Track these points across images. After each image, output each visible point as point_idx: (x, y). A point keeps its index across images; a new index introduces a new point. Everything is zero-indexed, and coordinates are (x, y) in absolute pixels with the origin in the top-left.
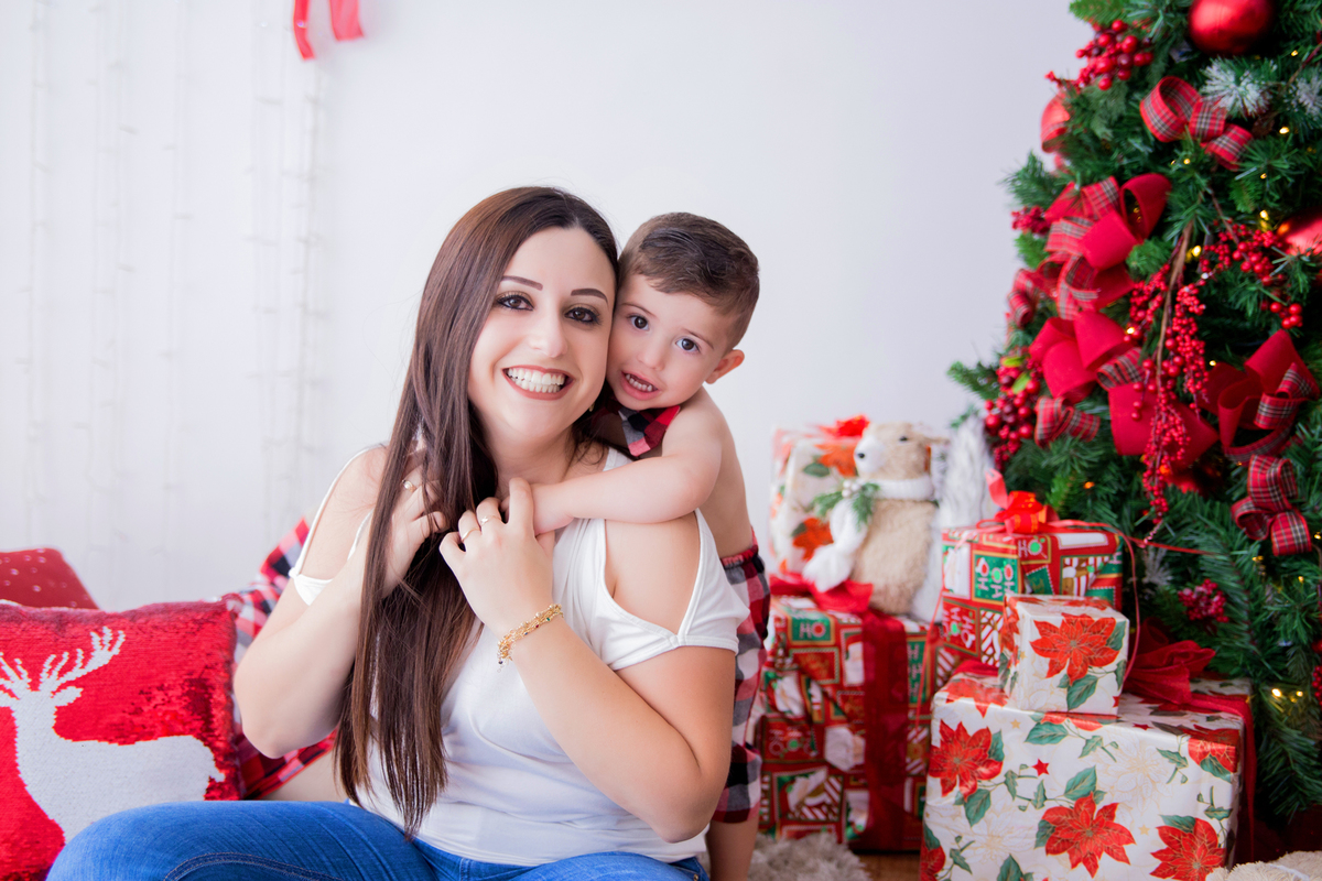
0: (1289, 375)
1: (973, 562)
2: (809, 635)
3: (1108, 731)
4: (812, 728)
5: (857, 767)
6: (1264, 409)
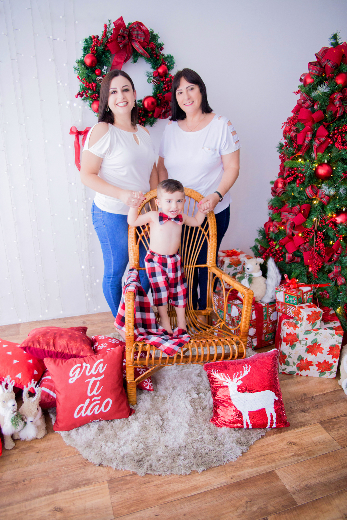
0: (340, 249)
1: (285, 295)
3: (319, 331)
6: (335, 256)
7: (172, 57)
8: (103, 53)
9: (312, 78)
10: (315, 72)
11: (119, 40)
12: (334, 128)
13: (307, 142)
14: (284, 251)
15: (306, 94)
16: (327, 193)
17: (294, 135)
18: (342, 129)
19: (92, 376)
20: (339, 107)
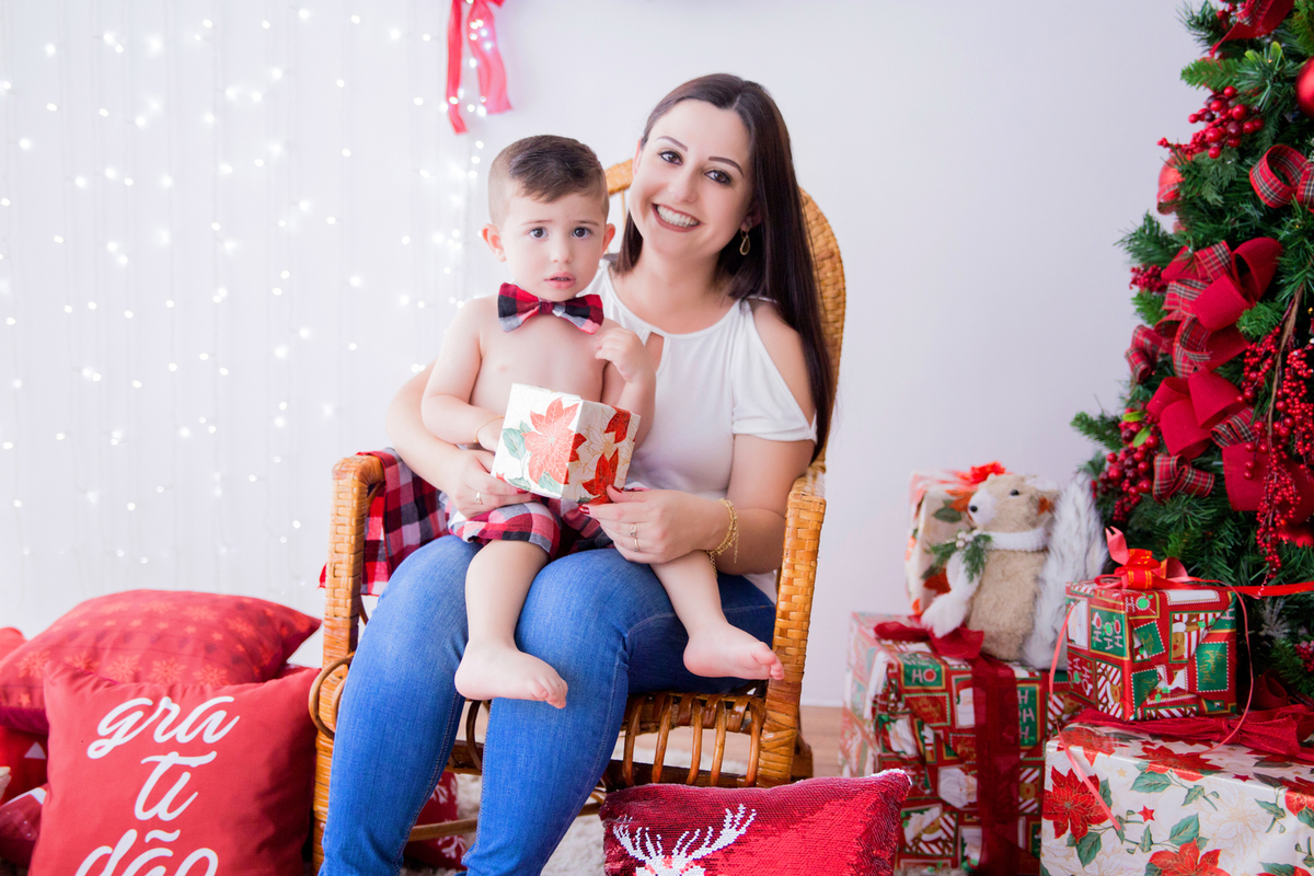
1: (1090, 615)
2: (921, 681)
3: (1210, 781)
4: (925, 767)
5: (970, 805)
19: (172, 745)
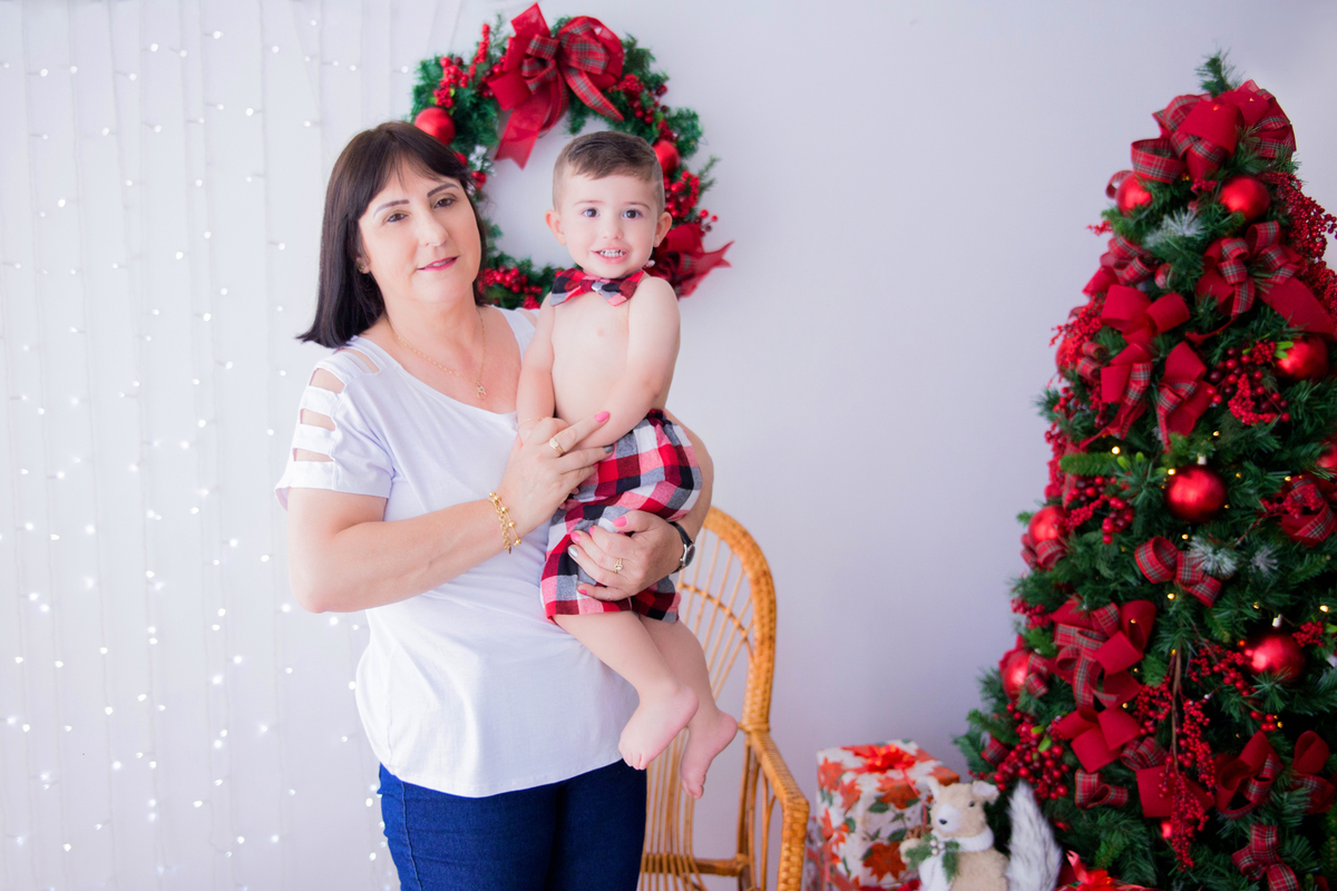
0: (1268, 764)
6: (1254, 789)
7: (694, 116)
8: (476, 106)
9: (1144, 189)
10: (1155, 172)
11: (526, 69)
12: (1225, 350)
13: (1133, 394)
14: (1069, 759)
15: (1126, 238)
16: (1209, 566)
17: (1089, 371)
18: (1251, 354)
20: (1239, 284)
